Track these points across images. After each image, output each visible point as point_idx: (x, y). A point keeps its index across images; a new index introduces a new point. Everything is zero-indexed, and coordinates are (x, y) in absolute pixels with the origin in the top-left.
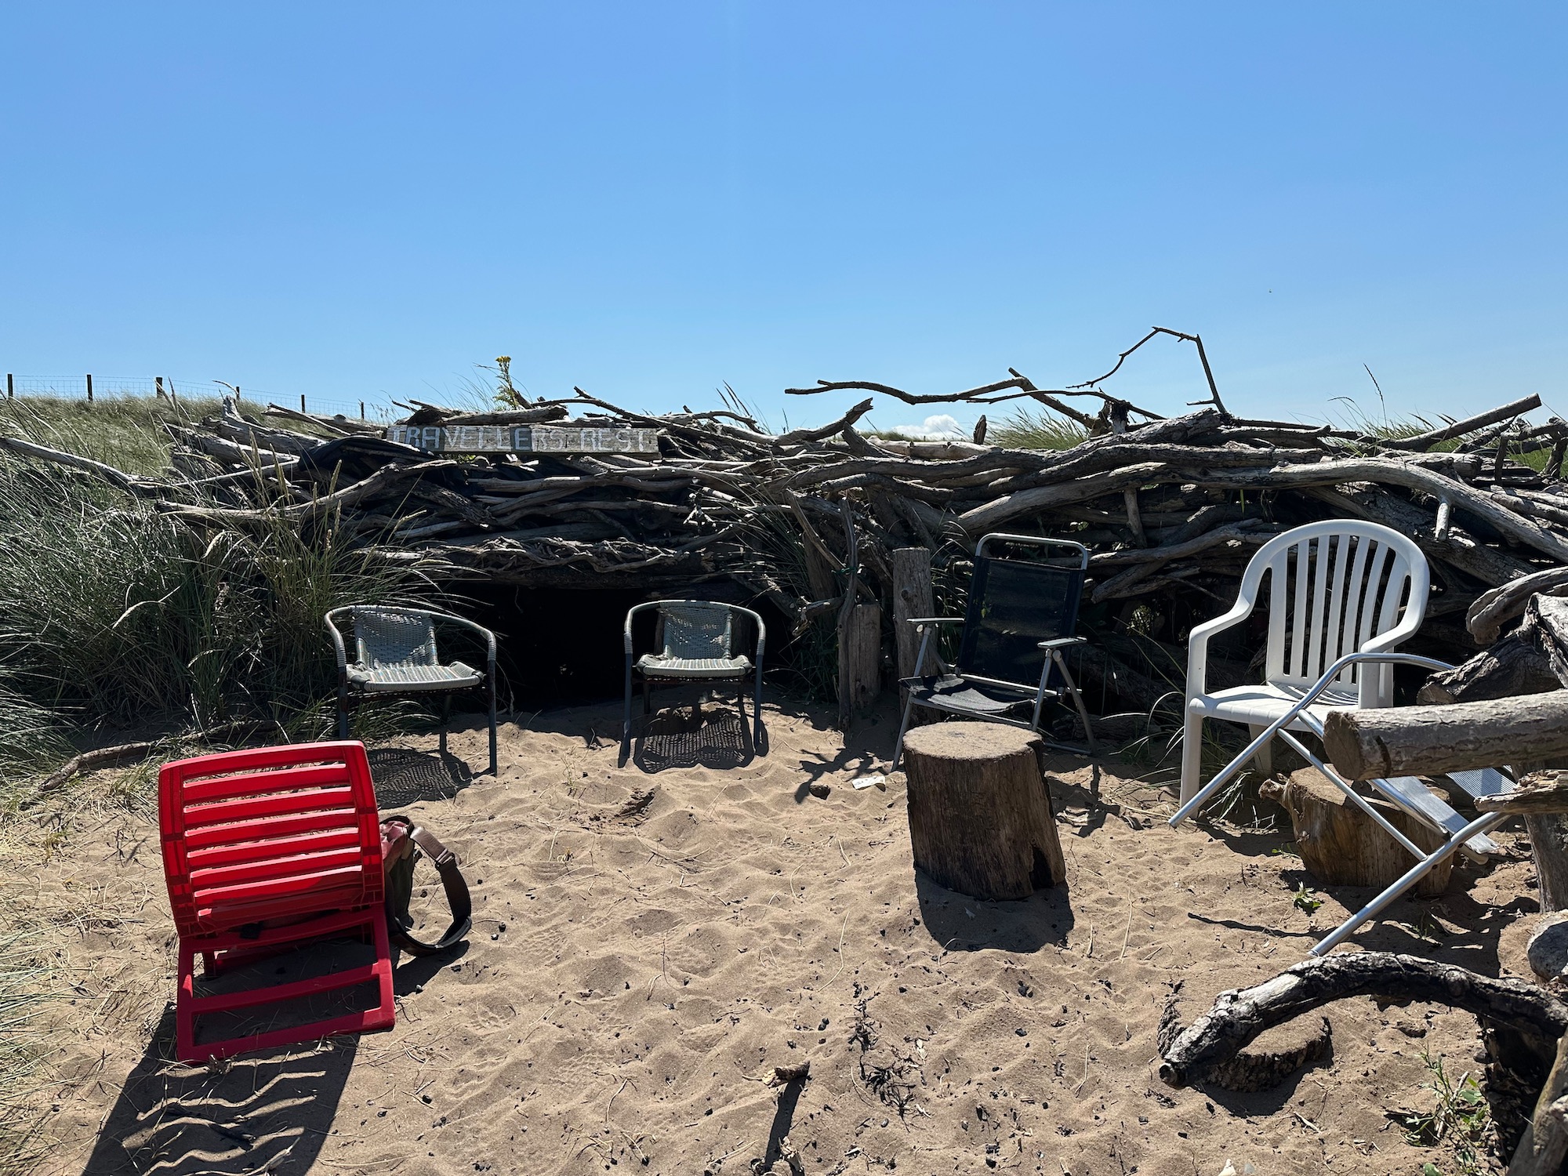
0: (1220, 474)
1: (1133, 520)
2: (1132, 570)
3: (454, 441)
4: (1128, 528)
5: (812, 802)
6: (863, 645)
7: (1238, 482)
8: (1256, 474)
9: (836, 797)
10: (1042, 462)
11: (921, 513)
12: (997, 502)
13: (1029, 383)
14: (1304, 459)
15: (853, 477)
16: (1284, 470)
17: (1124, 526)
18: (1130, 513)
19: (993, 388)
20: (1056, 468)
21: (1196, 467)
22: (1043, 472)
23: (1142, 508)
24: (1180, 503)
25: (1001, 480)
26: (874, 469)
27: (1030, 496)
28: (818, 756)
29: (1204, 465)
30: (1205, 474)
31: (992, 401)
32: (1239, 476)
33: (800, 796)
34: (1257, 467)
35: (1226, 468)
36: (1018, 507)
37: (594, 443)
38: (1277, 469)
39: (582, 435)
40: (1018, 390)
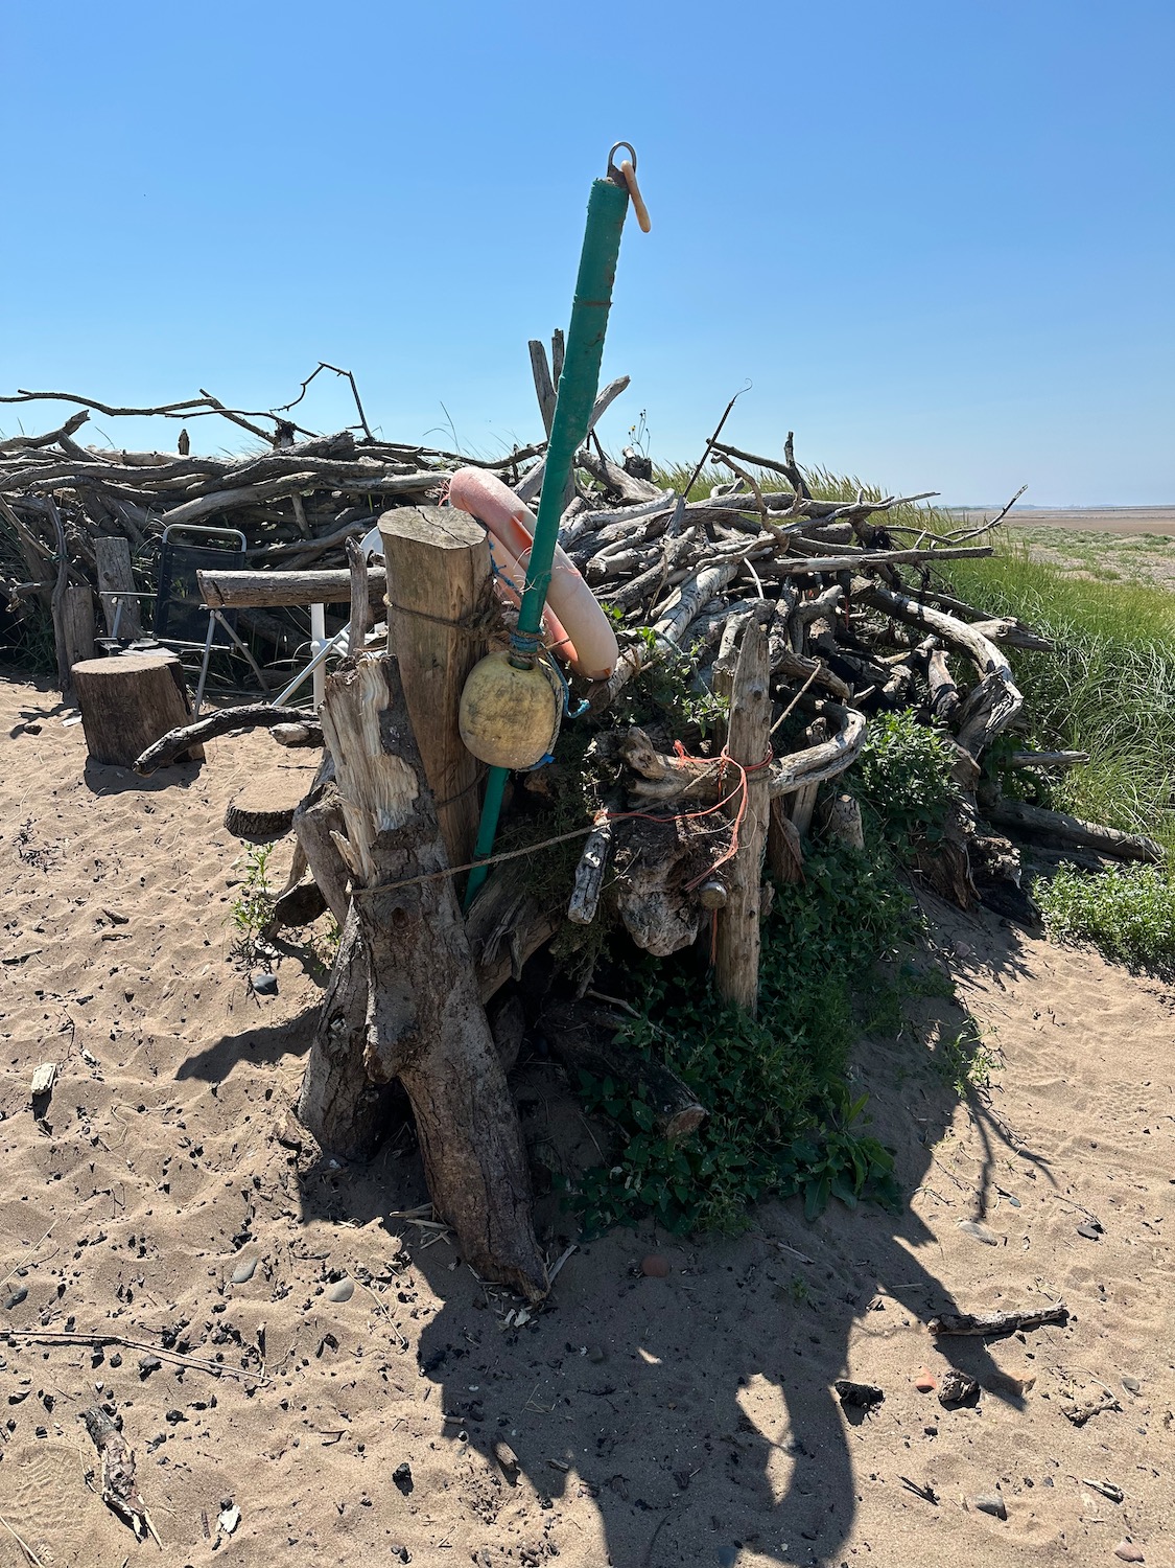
0: (350, 482)
1: (300, 520)
2: (297, 557)
4: (297, 526)
5: (25, 737)
6: (77, 621)
7: (362, 488)
8: (373, 482)
9: (46, 732)
10: (224, 469)
11: (129, 512)
12: (192, 502)
13: (217, 403)
14: (404, 472)
15: (62, 478)
16: (391, 480)
17: (294, 524)
18: (297, 514)
19: (184, 406)
20: (234, 475)
21: (336, 476)
22: (225, 477)
23: (307, 510)
24: (332, 506)
25: (196, 484)
26: (82, 472)
27: (219, 497)
28: (36, 709)
29: (342, 475)
30: (341, 482)
31: (185, 417)
32: (362, 484)
33: (14, 734)
34: (374, 477)
35: (355, 477)
36: (209, 507)
38: (386, 479)
40: (209, 408)
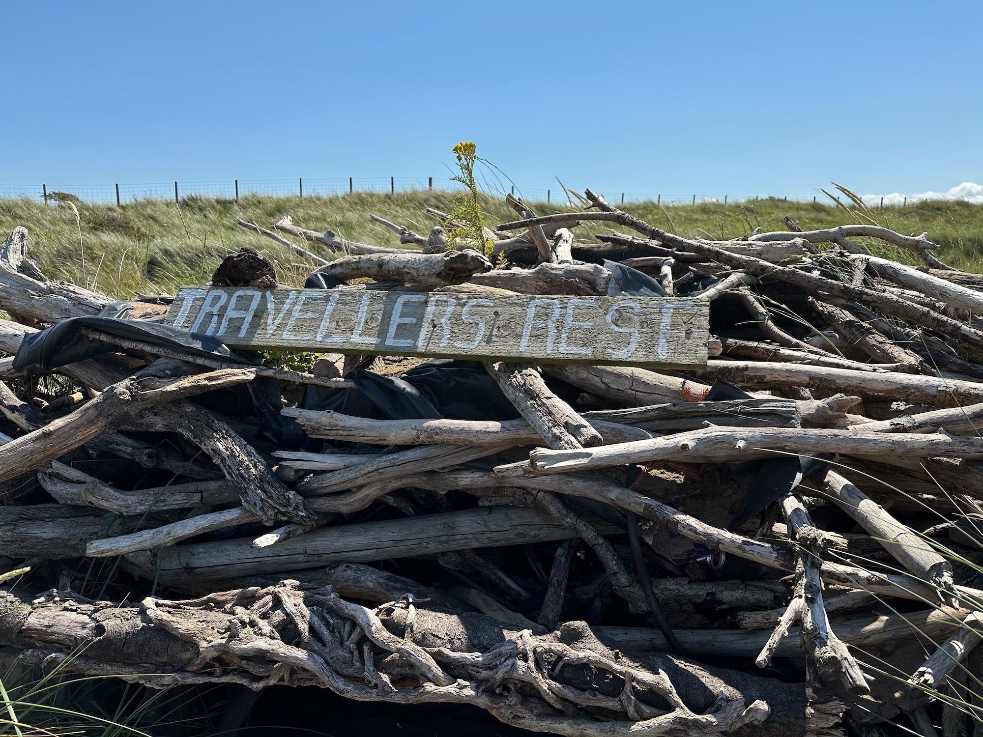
3: (277, 322)
37: (552, 332)
39: (531, 311)
